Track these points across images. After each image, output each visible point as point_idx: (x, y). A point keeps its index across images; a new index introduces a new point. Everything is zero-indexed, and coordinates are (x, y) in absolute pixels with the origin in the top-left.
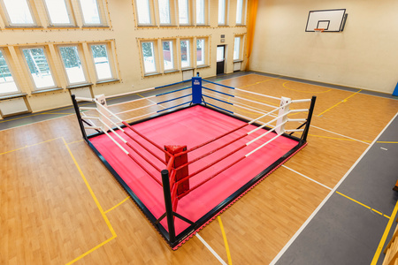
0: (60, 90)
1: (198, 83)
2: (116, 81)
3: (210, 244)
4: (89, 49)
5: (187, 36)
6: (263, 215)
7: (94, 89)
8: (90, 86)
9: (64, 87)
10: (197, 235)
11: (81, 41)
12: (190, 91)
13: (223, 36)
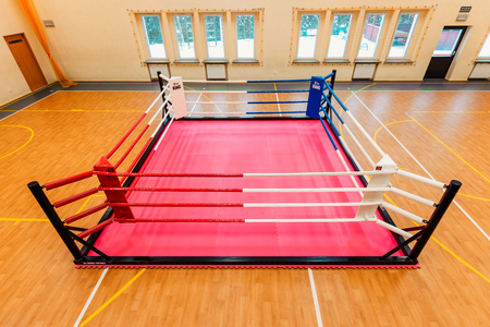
0: (196, 63)
1: (318, 88)
2: (255, 63)
3: (99, 289)
4: (232, 19)
5: (381, 7)
6: (180, 310)
7: (230, 68)
8: (226, 64)
9: (201, 61)
10: (106, 271)
11: (225, 10)
12: (305, 97)
13: (466, 9)
